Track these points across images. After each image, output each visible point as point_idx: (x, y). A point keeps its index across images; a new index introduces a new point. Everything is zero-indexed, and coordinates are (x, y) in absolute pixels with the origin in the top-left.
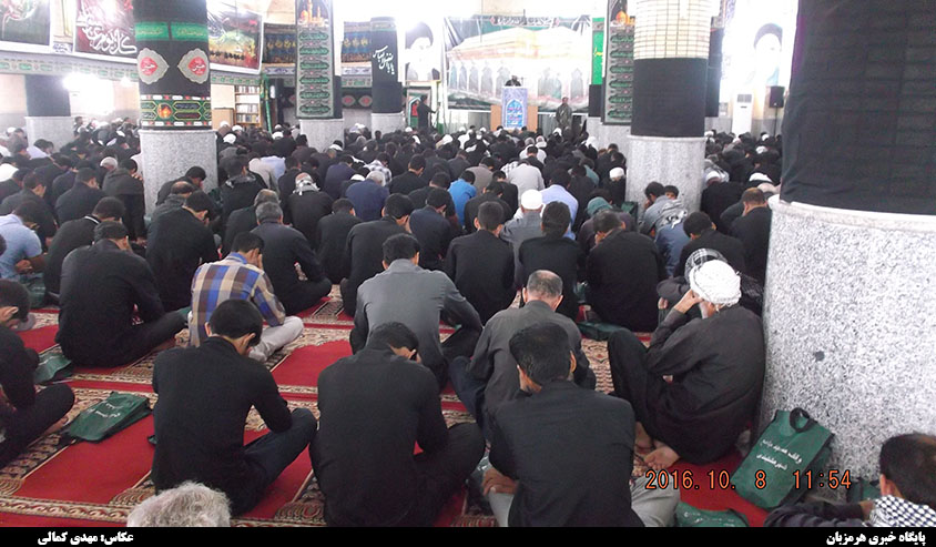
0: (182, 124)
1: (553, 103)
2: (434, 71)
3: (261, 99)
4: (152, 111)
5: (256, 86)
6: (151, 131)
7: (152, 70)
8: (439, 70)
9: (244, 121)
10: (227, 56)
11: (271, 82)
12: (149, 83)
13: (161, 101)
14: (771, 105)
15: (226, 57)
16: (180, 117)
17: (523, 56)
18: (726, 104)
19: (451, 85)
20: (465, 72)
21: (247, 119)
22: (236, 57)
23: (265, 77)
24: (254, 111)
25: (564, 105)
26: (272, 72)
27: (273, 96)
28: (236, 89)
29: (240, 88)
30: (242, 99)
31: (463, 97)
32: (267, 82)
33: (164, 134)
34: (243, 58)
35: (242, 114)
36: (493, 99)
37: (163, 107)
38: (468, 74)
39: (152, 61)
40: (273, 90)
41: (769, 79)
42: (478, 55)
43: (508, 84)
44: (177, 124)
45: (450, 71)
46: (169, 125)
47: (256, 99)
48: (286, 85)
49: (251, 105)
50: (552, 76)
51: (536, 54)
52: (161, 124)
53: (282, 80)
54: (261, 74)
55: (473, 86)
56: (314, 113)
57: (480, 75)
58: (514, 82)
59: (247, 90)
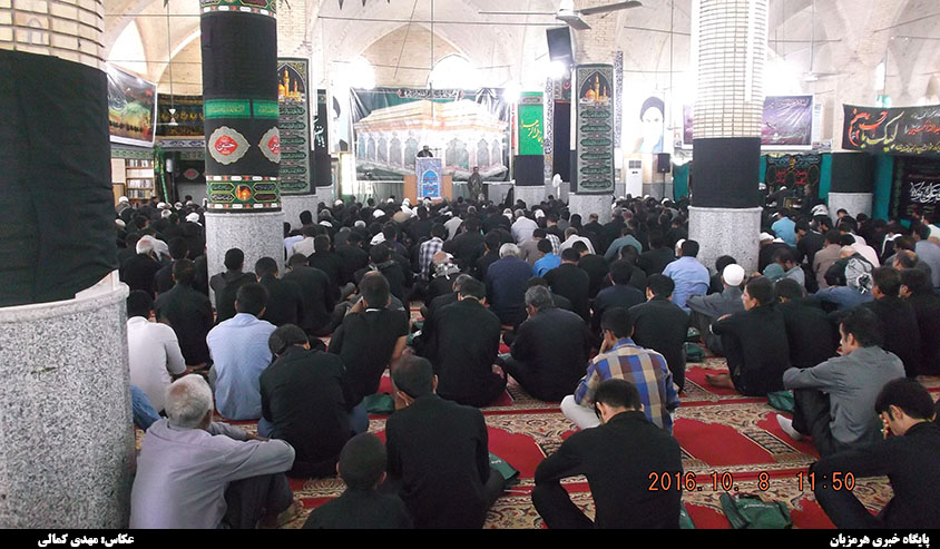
0: (261, 206)
1: (461, 173)
2: (342, 142)
3: (155, 174)
4: (230, 192)
5: (150, 160)
6: (228, 214)
7: (232, 150)
8: (346, 140)
9: (136, 197)
10: (130, 128)
11: (166, 155)
12: (226, 163)
13: (240, 182)
14: (659, 171)
15: (127, 129)
16: (260, 198)
17: (430, 127)
18: (619, 170)
19: (359, 156)
20: (374, 143)
21: (140, 195)
22: (136, 129)
23: (159, 150)
24: (148, 185)
25: (476, 174)
26: (167, 144)
27: (169, 170)
28: (127, 163)
29: (132, 162)
30: (134, 173)
31: (372, 168)
32: (164, 155)
33: (244, 217)
34: (141, 130)
35: (133, 189)
36: (402, 170)
37: (242, 189)
38: (377, 145)
39: (231, 141)
40: (169, 164)
41: (655, 147)
42: (387, 127)
43: (420, 154)
44: (256, 206)
45: (358, 142)
46: (248, 207)
47: (150, 174)
48: (183, 158)
49: (144, 179)
50: (459, 146)
51: (442, 126)
52: (239, 206)
53: (179, 153)
54: (155, 147)
55: (382, 157)
56: (288, 189)
57: (389, 145)
58: (426, 152)
59: (140, 164)
